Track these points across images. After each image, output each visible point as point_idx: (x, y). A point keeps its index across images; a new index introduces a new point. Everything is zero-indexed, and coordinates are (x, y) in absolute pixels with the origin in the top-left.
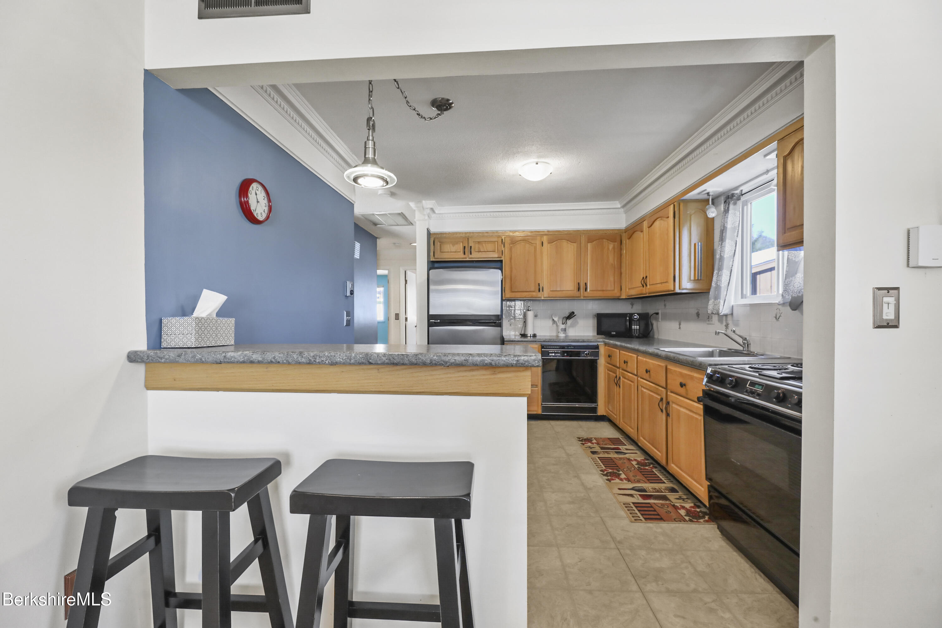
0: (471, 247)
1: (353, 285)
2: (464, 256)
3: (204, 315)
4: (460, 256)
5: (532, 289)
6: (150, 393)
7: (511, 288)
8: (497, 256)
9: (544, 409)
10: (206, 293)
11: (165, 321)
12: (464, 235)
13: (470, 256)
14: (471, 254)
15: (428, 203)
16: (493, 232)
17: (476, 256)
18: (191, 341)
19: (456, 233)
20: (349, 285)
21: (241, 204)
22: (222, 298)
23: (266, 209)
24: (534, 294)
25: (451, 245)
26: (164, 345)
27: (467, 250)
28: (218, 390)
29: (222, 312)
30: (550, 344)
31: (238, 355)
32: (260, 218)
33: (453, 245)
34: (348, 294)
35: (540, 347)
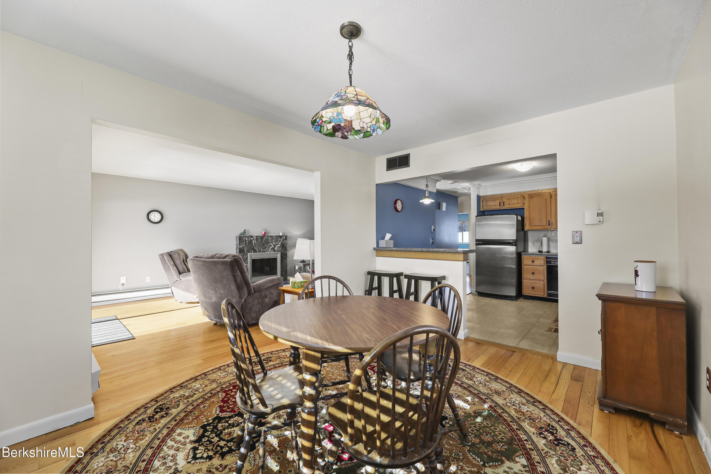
0: (504, 202)
1: (435, 227)
2: (500, 207)
3: (387, 240)
4: (498, 207)
5: (544, 224)
6: (377, 257)
7: (530, 224)
8: (520, 206)
9: (549, 295)
10: (387, 234)
11: (379, 241)
12: (500, 196)
13: (504, 207)
14: (504, 206)
15: (476, 183)
16: (518, 193)
17: (507, 207)
18: (384, 246)
19: (495, 195)
20: (433, 227)
21: (395, 207)
22: (390, 235)
23: (401, 207)
24: (546, 227)
25: (492, 202)
26: (379, 247)
27: (501, 204)
28: (390, 257)
29: (391, 239)
30: (553, 256)
31: (394, 249)
32: (399, 210)
33: (494, 202)
34: (432, 231)
35: (545, 258)
